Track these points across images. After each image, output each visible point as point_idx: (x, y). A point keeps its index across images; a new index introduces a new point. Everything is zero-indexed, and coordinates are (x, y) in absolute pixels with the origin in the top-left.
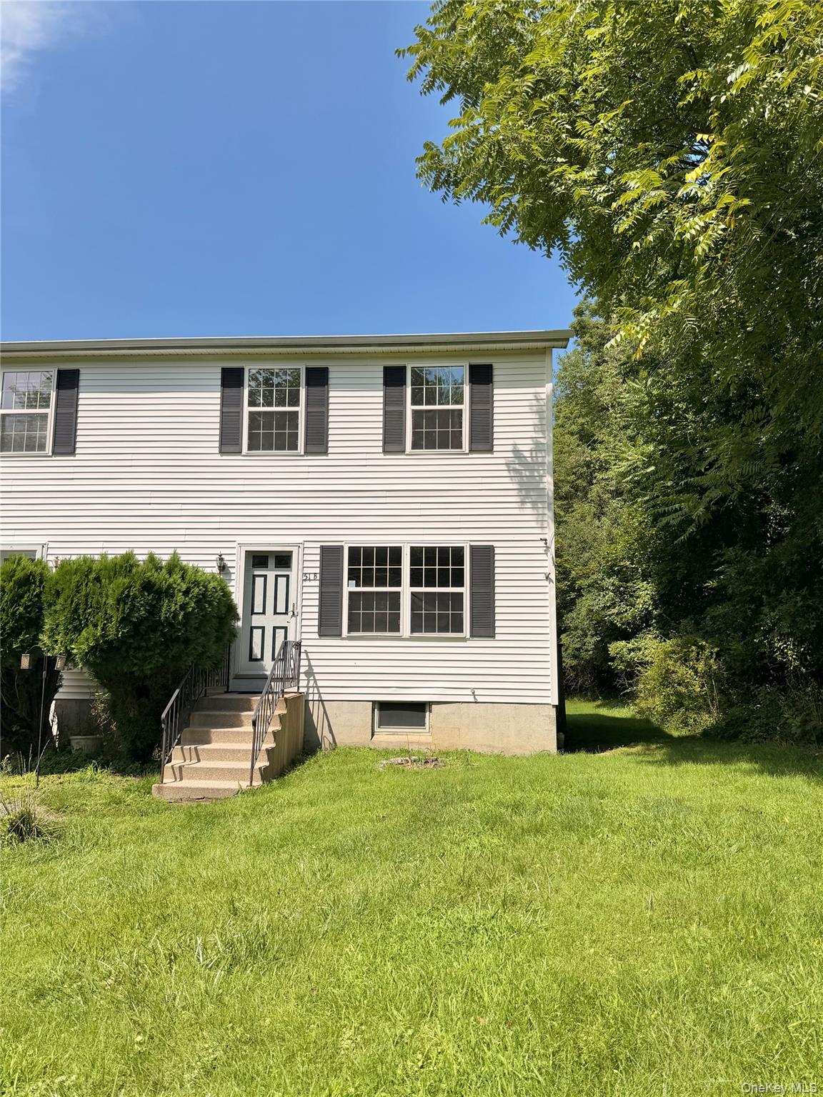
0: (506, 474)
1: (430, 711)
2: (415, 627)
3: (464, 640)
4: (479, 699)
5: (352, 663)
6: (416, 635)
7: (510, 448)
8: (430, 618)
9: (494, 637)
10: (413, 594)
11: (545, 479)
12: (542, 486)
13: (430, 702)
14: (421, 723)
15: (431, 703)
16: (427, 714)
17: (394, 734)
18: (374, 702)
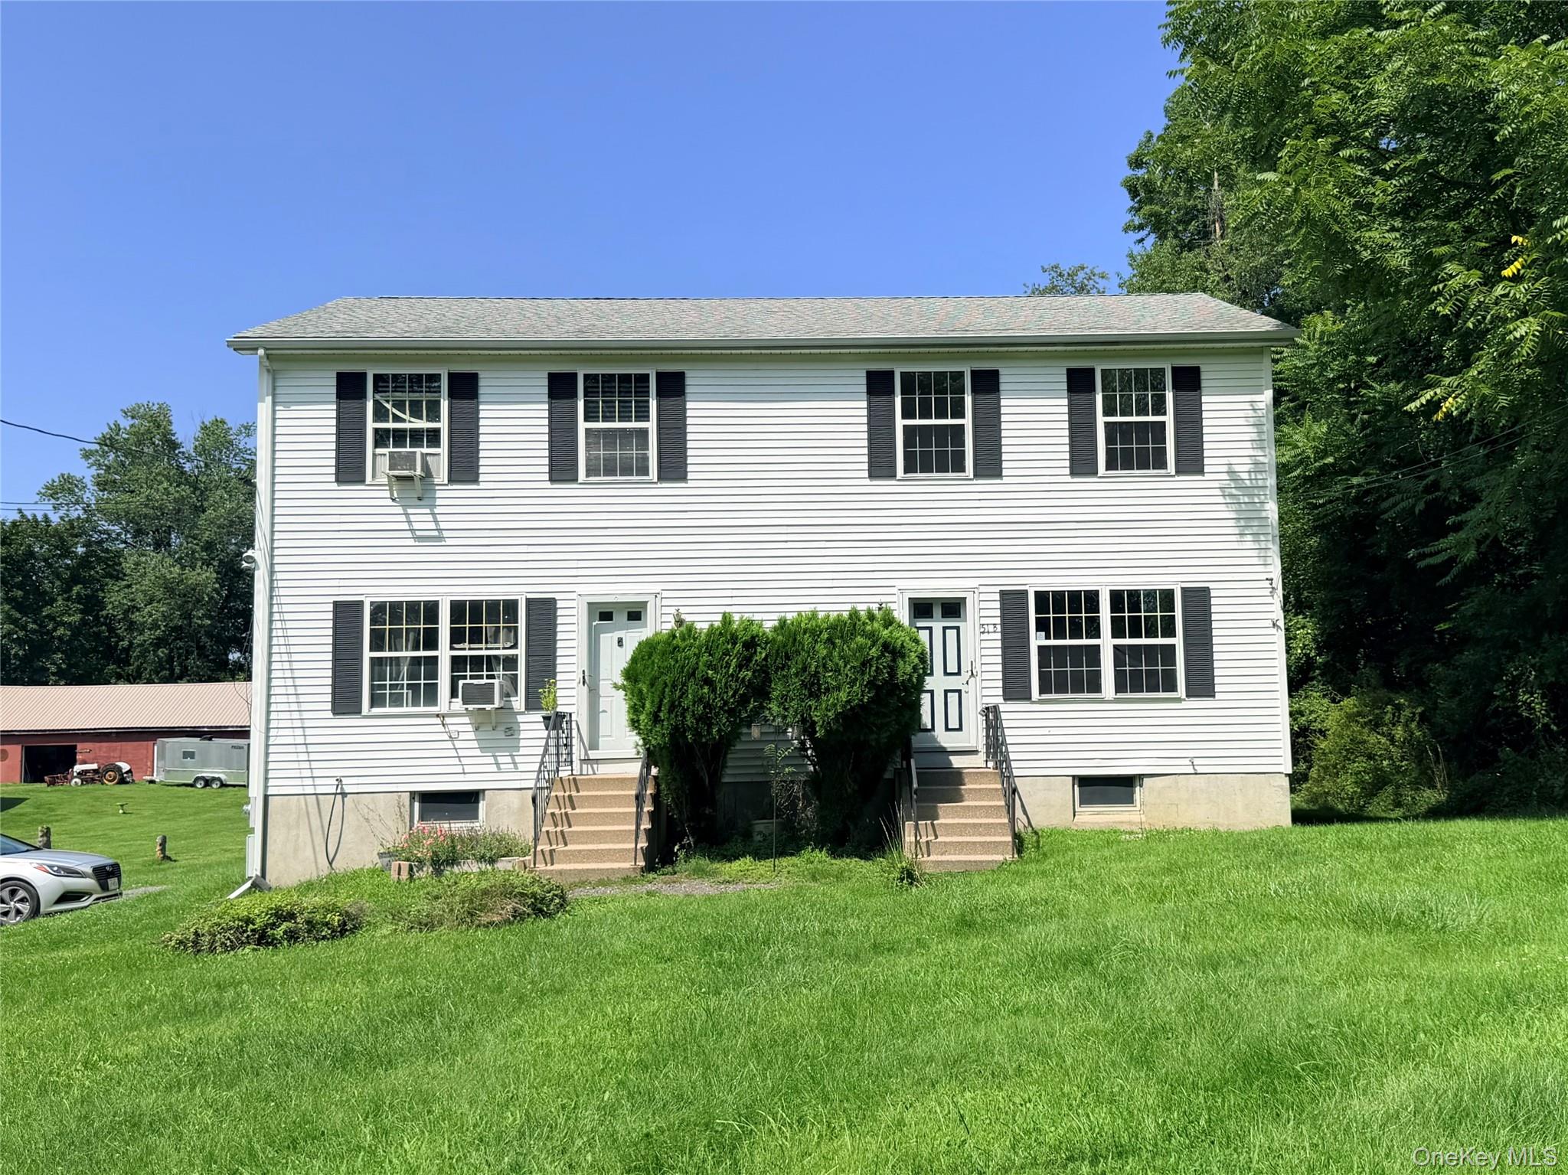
0: (1221, 500)
1: (1141, 786)
2: (1120, 687)
3: (1179, 700)
4: (1200, 770)
5: (1045, 731)
6: (1120, 695)
7: (1225, 469)
8: (1136, 676)
9: (1214, 696)
10: (1115, 647)
11: (1267, 507)
12: (1264, 514)
13: (1140, 775)
14: (1129, 800)
15: (1141, 777)
16: (1137, 789)
17: (1098, 813)
18: (1074, 777)
